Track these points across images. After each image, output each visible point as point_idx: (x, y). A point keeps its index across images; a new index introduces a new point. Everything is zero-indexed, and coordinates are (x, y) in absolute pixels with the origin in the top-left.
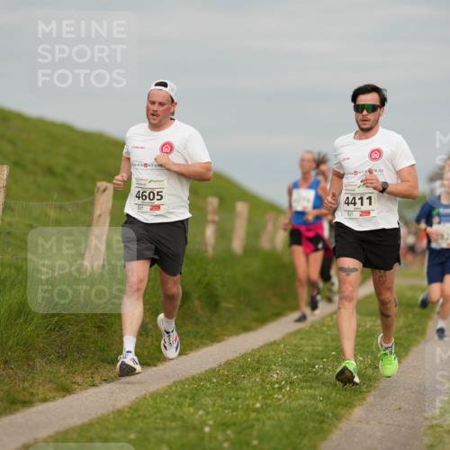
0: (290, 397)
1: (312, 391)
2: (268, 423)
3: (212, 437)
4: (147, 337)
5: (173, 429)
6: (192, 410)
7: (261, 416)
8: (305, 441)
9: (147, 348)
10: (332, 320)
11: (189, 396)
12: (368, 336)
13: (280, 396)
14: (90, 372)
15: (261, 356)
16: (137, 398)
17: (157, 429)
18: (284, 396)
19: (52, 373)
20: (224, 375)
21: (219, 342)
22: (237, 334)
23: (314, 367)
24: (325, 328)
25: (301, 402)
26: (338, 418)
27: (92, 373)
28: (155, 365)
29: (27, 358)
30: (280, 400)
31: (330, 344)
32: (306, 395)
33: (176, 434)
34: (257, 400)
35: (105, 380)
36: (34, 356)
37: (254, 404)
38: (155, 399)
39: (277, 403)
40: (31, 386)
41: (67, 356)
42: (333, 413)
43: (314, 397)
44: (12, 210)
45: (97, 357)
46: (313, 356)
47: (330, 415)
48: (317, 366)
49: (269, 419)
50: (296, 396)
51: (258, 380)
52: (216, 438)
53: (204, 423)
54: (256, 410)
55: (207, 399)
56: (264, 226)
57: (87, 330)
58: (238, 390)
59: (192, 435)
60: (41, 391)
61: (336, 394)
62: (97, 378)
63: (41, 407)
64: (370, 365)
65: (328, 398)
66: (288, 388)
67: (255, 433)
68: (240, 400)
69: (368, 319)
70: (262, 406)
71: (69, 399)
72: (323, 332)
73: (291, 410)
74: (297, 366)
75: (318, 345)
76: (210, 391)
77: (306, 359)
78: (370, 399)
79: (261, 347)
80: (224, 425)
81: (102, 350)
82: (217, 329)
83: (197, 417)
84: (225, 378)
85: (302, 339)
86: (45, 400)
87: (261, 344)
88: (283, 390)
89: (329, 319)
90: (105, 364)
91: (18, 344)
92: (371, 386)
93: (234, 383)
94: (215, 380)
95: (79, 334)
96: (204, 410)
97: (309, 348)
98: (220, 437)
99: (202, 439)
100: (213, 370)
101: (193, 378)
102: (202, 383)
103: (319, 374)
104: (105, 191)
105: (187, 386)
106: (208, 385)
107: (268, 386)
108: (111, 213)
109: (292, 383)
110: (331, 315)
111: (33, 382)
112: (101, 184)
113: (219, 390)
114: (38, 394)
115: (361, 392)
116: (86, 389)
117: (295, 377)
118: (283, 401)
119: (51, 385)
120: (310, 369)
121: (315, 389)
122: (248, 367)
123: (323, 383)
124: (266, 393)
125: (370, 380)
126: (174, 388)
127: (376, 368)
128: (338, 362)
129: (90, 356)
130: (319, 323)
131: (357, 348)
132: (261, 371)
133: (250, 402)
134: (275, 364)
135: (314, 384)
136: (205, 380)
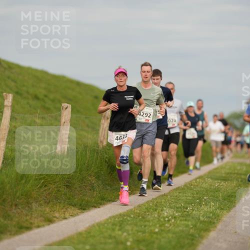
0: (174, 225)
1: (186, 223)
2: (162, 240)
3: (132, 248)
4: (94, 191)
5: (110, 243)
6: (120, 233)
7: (159, 236)
9: (94, 198)
10: (196, 182)
11: (118, 225)
12: (217, 191)
13: (169, 225)
14: (63, 211)
15: (157, 202)
16: (89, 226)
17: (101, 243)
18: (170, 225)
19: (41, 211)
20: (137, 213)
21: (134, 194)
23: (187, 209)
24: (192, 187)
25: (181, 228)
26: (202, 237)
27: (64, 212)
28: (99, 207)
29: (28, 203)
30: (168, 227)
31: (195, 195)
32: (183, 225)
33: (111, 246)
34: (156, 227)
35: (71, 216)
36: (31, 201)
37: (154, 230)
38: (99, 227)
39: (168, 229)
40: (30, 219)
41: (49, 202)
42: (199, 234)
43: (187, 226)
44: (16, 119)
45: (66, 202)
46: (186, 202)
47: (197, 236)
48: (189, 208)
49: (163, 238)
50: (178, 225)
51: (156, 216)
53: (127, 240)
54: (156, 233)
55: (128, 226)
57: (60, 187)
58: (145, 221)
59: (121, 247)
60: (36, 222)
61: (200, 224)
62: (67, 215)
63: (36, 231)
64: (218, 208)
65: (196, 226)
66: (173, 221)
67: (155, 245)
68: (147, 228)
69: (216, 181)
70: (159, 231)
71: (52, 226)
72: (191, 189)
73: (174, 233)
74: (177, 208)
75: (189, 196)
76: (130, 222)
77: (182, 204)
78: (219, 226)
79: (157, 197)
80: (138, 241)
81: (69, 199)
83: (123, 236)
84: (138, 215)
85: (180, 193)
86: (38, 227)
88: (170, 222)
90: (71, 206)
91: (22, 195)
92: (219, 220)
93: (143, 218)
94: (132, 216)
95: (56, 189)
96: (127, 232)
97: (184, 198)
99: (126, 249)
100: (131, 210)
101: (120, 215)
102: (125, 218)
103: (190, 212)
104: (66, 108)
105: (117, 219)
106: (129, 219)
107: (162, 220)
108: (71, 121)
109: (175, 218)
110: (196, 179)
111: (32, 217)
112: (65, 105)
113: (135, 221)
114: (34, 223)
115: (214, 223)
116: (61, 220)
117: (177, 214)
118: (170, 228)
119: (41, 218)
120: (185, 210)
121: (188, 221)
122: (150, 209)
123: (193, 218)
124: (161, 223)
125: (218, 216)
126: (110, 220)
127: (222, 209)
128: (201, 206)
129: (63, 202)
130: (189, 184)
131: (211, 198)
132: (157, 211)
133: (152, 228)
134: (165, 207)
135: (187, 218)
136: (127, 215)
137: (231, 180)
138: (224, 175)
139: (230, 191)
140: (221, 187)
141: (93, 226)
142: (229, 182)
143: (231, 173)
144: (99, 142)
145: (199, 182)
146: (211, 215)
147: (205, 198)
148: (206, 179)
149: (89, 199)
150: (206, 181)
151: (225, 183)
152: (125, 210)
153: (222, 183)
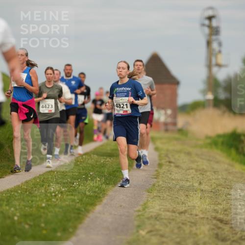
0: (61, 200)
1: (73, 197)
2: (49, 214)
3: (19, 222)
6: (7, 208)
7: (46, 211)
8: (70, 224)
10: (82, 158)
11: (6, 200)
12: (103, 167)
13: (55, 200)
15: (44, 178)
18: (57, 200)
20: (24, 188)
23: (73, 184)
24: (79, 163)
25: (67, 203)
26: (88, 211)
30: (55, 202)
31: (82, 171)
32: (70, 199)
34: (43, 202)
37: (41, 204)
39: (55, 204)
42: (85, 209)
43: (73, 201)
46: (73, 178)
47: (83, 210)
48: (75, 184)
49: (50, 212)
50: (64, 200)
51: (43, 191)
53: (15, 215)
54: (43, 208)
55: (15, 201)
58: (34, 196)
59: (8, 222)
61: (86, 198)
64: (104, 183)
65: (82, 201)
66: (60, 196)
67: (42, 220)
68: (34, 203)
69: (102, 158)
70: (46, 206)
72: (78, 165)
73: (61, 207)
74: (64, 183)
75: (75, 172)
76: (17, 198)
77: (69, 180)
78: (105, 201)
79: (44, 173)
80: (26, 216)
83: (10, 211)
84: (25, 190)
88: (57, 197)
89: (80, 158)
92: (105, 194)
93: (30, 193)
94: (20, 192)
96: (14, 208)
97: (70, 174)
99: (13, 222)
100: (19, 186)
101: (8, 190)
102: (12, 193)
103: (76, 188)
105: (4, 195)
106: (16, 194)
107: (49, 195)
109: (62, 193)
110: (82, 156)
113: (22, 197)
115: (100, 197)
117: (63, 189)
118: (57, 202)
120: (71, 185)
121: (75, 196)
122: (37, 184)
123: (79, 193)
124: (48, 198)
125: (104, 191)
127: (107, 184)
128: (87, 181)
130: (76, 160)
131: (97, 173)
132: (44, 186)
133: (40, 203)
134: (52, 182)
135: (74, 193)
136: (14, 191)
138: (109, 152)
139: (115, 167)
140: (107, 163)
142: (115, 158)
145: (85, 159)
146: (97, 189)
147: (91, 173)
148: (92, 155)
150: (93, 157)
151: (110, 159)
152: (13, 186)
153: (108, 159)
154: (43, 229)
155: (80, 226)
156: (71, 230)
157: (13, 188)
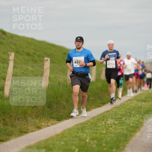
0: (115, 129)
1: (122, 127)
2: (108, 138)
3: (89, 143)
4: (65, 109)
5: (76, 140)
6: (82, 134)
7: (105, 136)
8: (121, 144)
9: (65, 113)
10: (127, 103)
11: (81, 129)
12: (140, 108)
14: (46, 121)
15: (104, 115)
16: (63, 130)
17: (71, 141)
18: (113, 129)
19: (34, 122)
20: (92, 122)
21: (89, 111)
22: (96, 108)
23: (122, 119)
24: (125, 106)
25: (119, 131)
26: (132, 136)
27: (47, 122)
28: (69, 119)
29: (25, 117)
30: (111, 130)
31: (127, 111)
32: (120, 128)
33: (77, 142)
34: (104, 130)
35: (52, 124)
36: (27, 116)
37: (103, 132)
38: (69, 131)
40: (27, 127)
41: (38, 116)
42: (130, 134)
43: (123, 129)
44: (17, 67)
46: (121, 115)
47: (129, 135)
48: (123, 119)
49: (108, 136)
50: (117, 129)
51: (103, 123)
52: (91, 143)
53: (86, 138)
54: (104, 134)
55: (87, 130)
56: (102, 72)
58: (97, 127)
59: (83, 143)
60: (31, 128)
61: (130, 128)
62: (49, 124)
64: (141, 118)
65: (128, 129)
66: (114, 126)
67: (104, 141)
68: (98, 131)
69: (139, 102)
70: (105, 133)
71: (41, 131)
72: (124, 107)
73: (115, 134)
74: (116, 119)
75: (123, 112)
76: (88, 128)
77: (119, 116)
78: (142, 129)
79: (104, 112)
80: (93, 139)
81: (50, 114)
82: (89, 107)
83: (84, 136)
84: (92, 123)
85: (117, 109)
86: (32, 131)
87: (104, 111)
88: (112, 127)
90: (52, 119)
91: (22, 113)
92: (142, 125)
93: (96, 125)
94: (89, 124)
96: (86, 134)
97: (120, 113)
98: (92, 143)
99: (86, 144)
100: (88, 120)
101: (82, 123)
102: (85, 125)
103: (124, 121)
104: (47, 60)
105: (80, 126)
106: (87, 125)
107: (107, 126)
108: (50, 68)
109: (115, 124)
110: (127, 101)
111: (28, 125)
112: (46, 58)
113: (91, 127)
114: (29, 129)
115: (139, 127)
116: (46, 127)
117: (116, 122)
119: (34, 126)
120: (121, 120)
121: (123, 126)
122: (100, 119)
123: (126, 124)
124: (107, 128)
125: (141, 123)
126: (75, 127)
128: (130, 117)
129: (47, 116)
130: (123, 104)
131: (136, 112)
132: (104, 121)
133: (102, 131)
134: (109, 118)
135: (123, 125)
136: (86, 124)
137: (148, 101)
138: (144, 98)
139: (148, 108)
140: (143, 106)
141: (66, 130)
143: (148, 97)
144: (67, 80)
145: (129, 103)
146: (137, 122)
147: (133, 112)
148: (133, 101)
149: (63, 114)
150: (133, 102)
151: (145, 103)
152: (85, 121)
153: (143, 103)
154: (104, 147)
155: (127, 145)
156: (122, 148)
157: (85, 122)
